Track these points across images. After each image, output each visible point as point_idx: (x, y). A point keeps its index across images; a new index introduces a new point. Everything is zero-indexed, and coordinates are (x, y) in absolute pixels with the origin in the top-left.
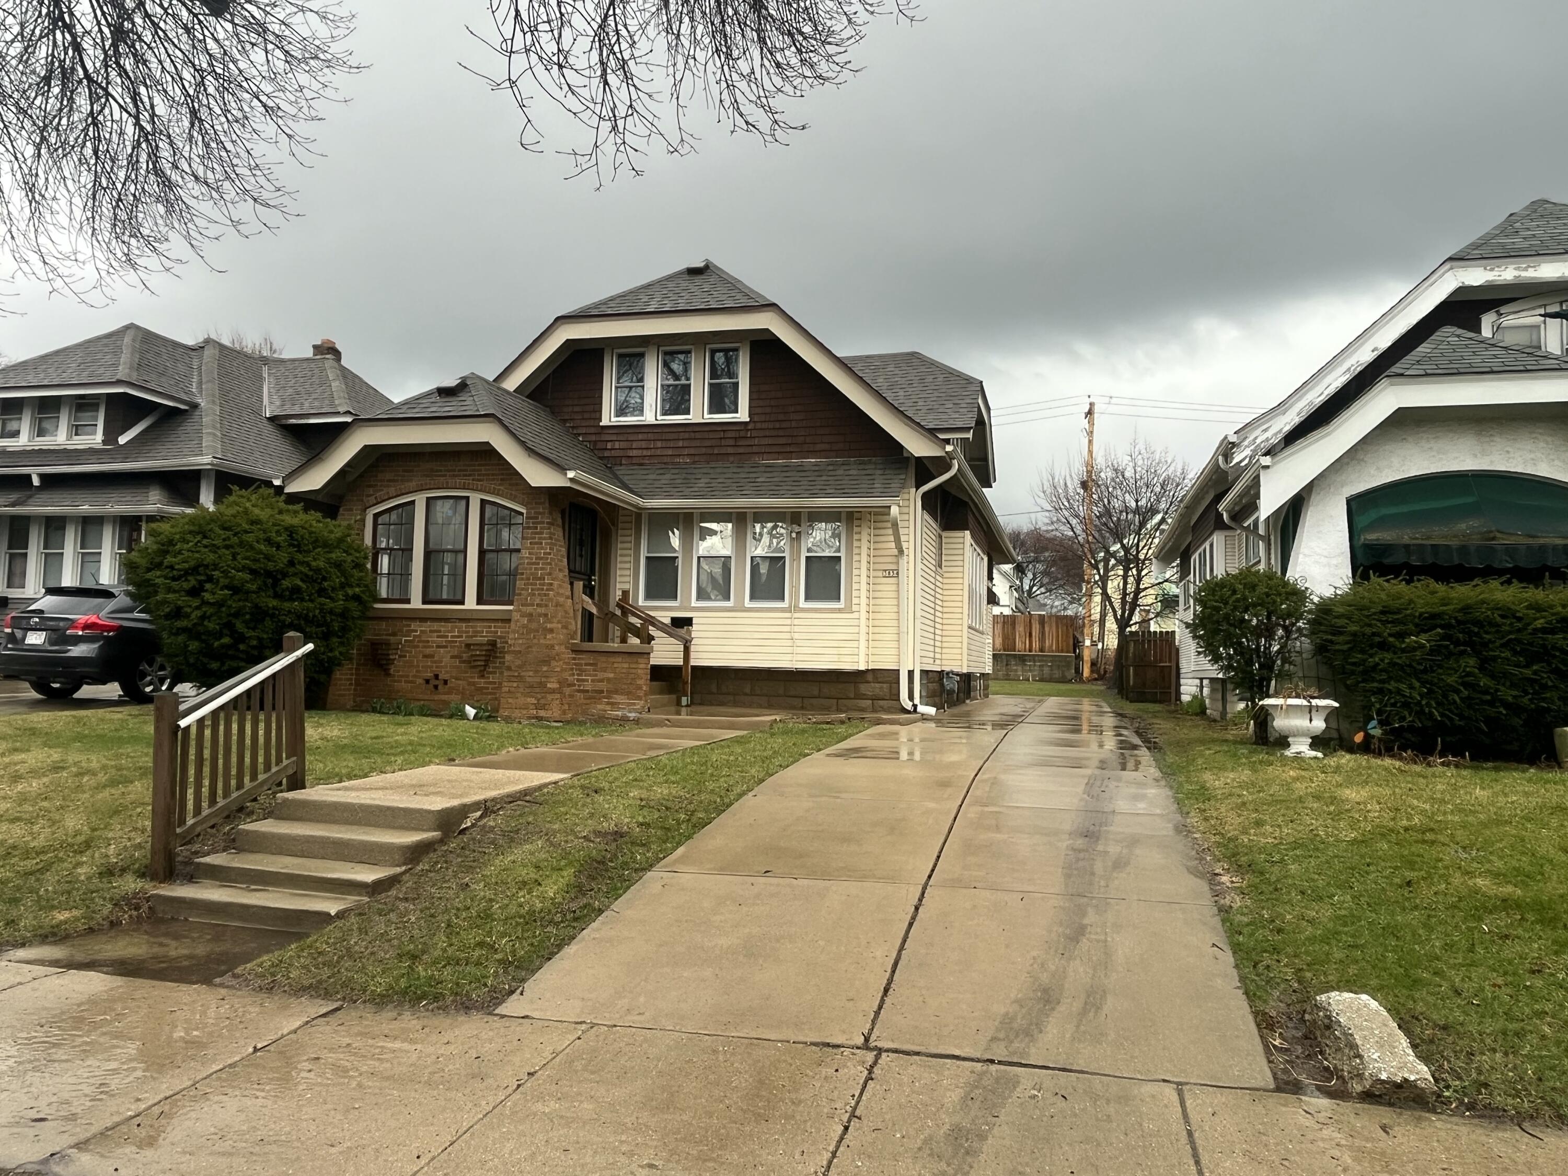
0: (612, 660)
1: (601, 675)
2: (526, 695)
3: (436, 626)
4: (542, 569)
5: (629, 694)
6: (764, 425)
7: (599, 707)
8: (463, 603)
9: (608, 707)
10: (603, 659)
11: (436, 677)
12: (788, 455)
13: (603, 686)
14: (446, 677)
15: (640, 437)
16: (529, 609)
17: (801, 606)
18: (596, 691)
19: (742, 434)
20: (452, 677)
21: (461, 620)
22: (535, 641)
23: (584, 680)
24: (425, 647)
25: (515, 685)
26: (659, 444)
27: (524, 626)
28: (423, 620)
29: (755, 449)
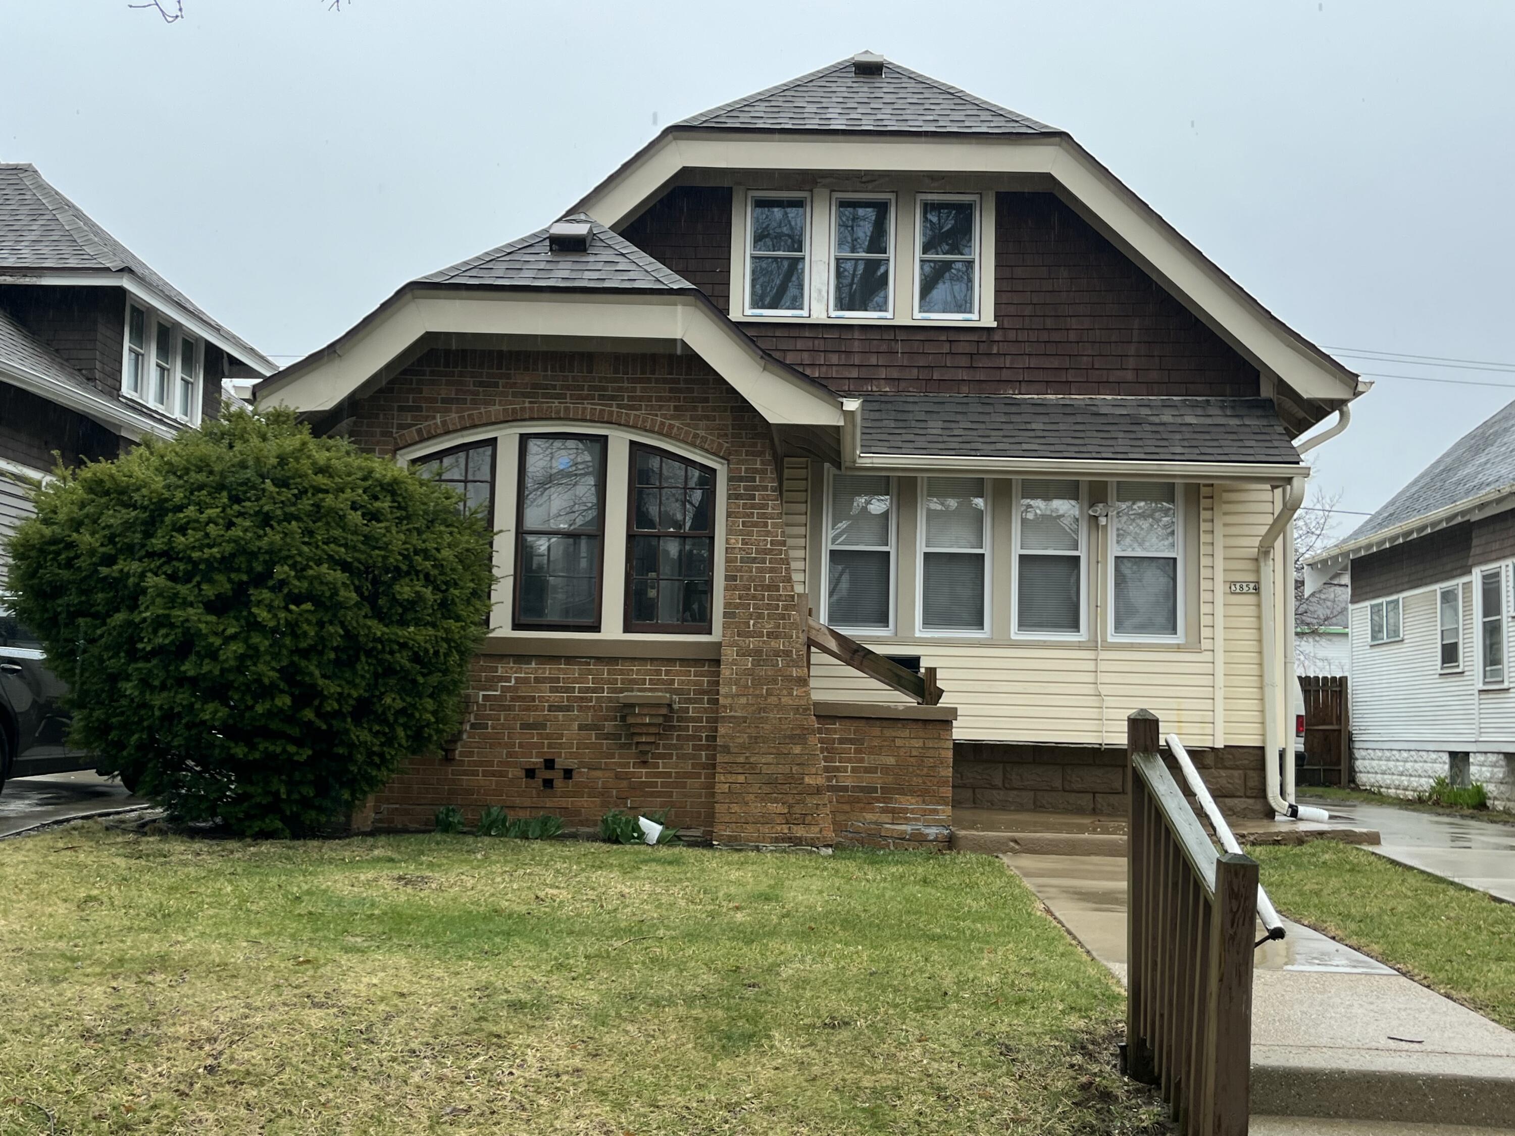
0: (888, 733)
1: (869, 760)
2: (764, 798)
3: (547, 670)
4: (772, 570)
5: (924, 794)
6: (1023, 336)
7: (869, 816)
8: (597, 628)
9: (886, 818)
10: (876, 731)
11: (549, 764)
12: (1065, 387)
13: (877, 780)
14: (571, 763)
15: (800, 345)
16: (752, 643)
17: (1110, 639)
18: (862, 789)
19: (983, 348)
20: (582, 765)
21: (599, 659)
22: (773, 700)
23: (837, 769)
24: (528, 709)
25: (741, 778)
26: (834, 359)
27: (749, 673)
28: (521, 658)
29: (1006, 375)
